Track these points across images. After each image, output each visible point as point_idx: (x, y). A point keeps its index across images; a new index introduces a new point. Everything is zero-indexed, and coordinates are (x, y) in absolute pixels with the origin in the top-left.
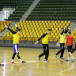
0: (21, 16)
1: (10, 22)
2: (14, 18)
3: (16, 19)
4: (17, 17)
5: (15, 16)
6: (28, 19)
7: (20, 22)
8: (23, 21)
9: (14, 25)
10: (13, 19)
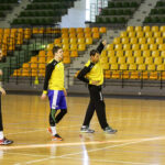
0: (131, 14)
1: (101, 30)
2: (112, 18)
3: (116, 21)
4: (118, 17)
5: (114, 13)
6: (148, 22)
7: (129, 29)
8: (134, 27)
9: (112, 38)
10: (109, 21)
